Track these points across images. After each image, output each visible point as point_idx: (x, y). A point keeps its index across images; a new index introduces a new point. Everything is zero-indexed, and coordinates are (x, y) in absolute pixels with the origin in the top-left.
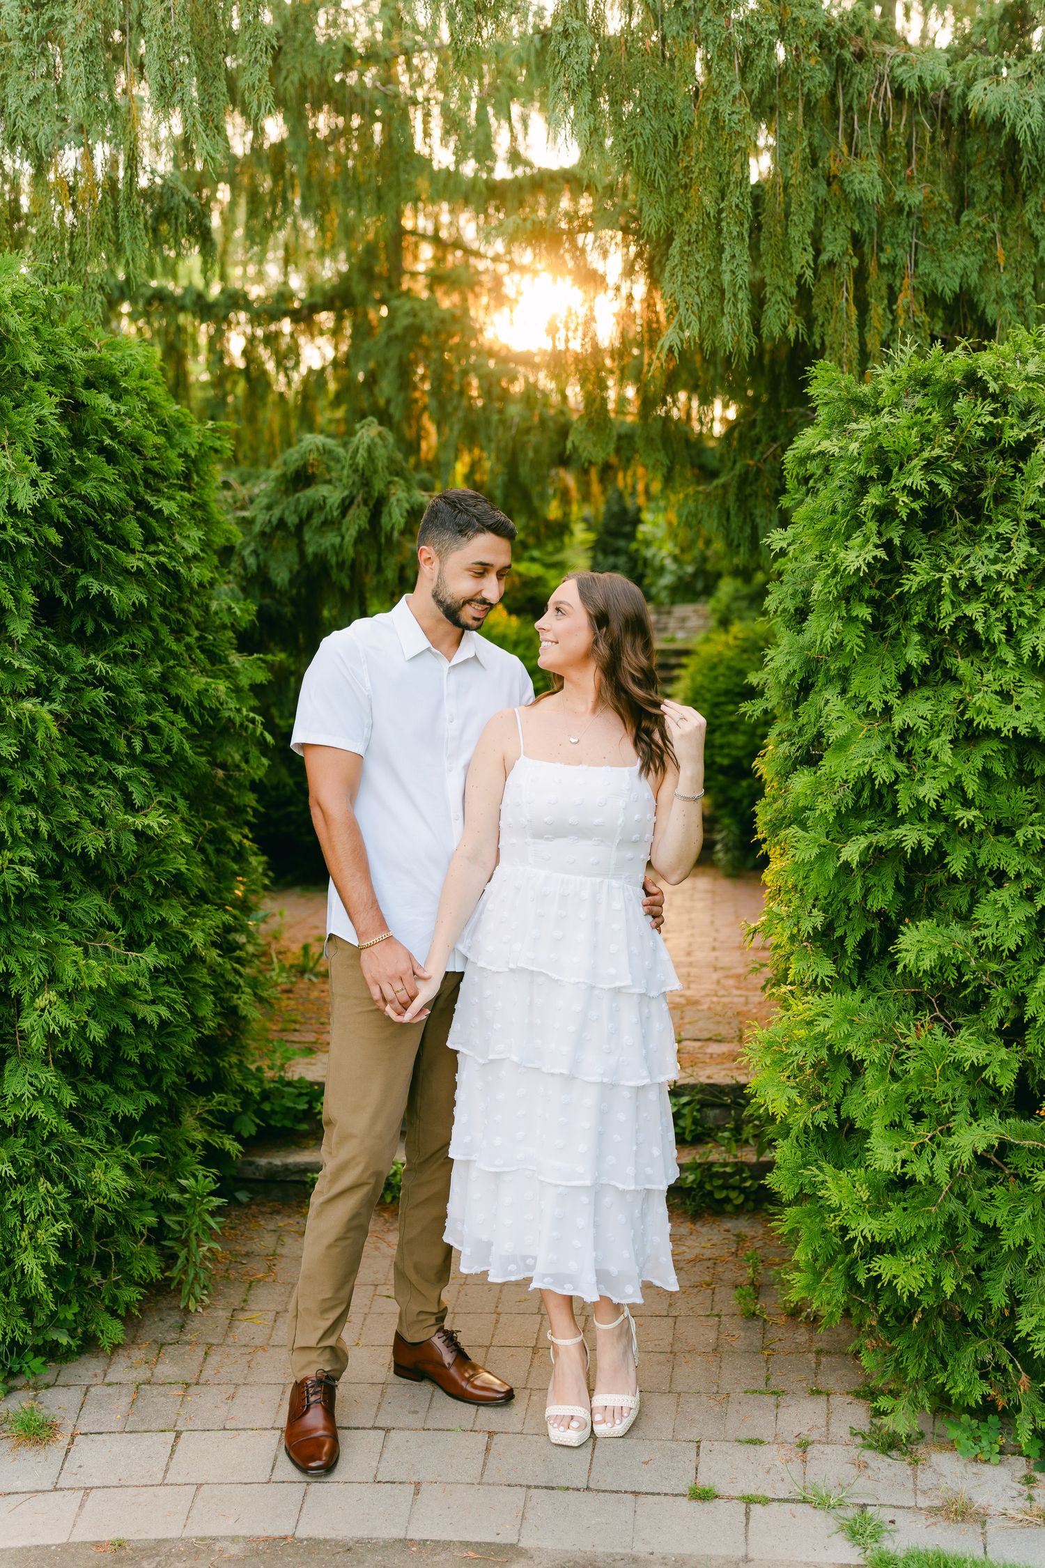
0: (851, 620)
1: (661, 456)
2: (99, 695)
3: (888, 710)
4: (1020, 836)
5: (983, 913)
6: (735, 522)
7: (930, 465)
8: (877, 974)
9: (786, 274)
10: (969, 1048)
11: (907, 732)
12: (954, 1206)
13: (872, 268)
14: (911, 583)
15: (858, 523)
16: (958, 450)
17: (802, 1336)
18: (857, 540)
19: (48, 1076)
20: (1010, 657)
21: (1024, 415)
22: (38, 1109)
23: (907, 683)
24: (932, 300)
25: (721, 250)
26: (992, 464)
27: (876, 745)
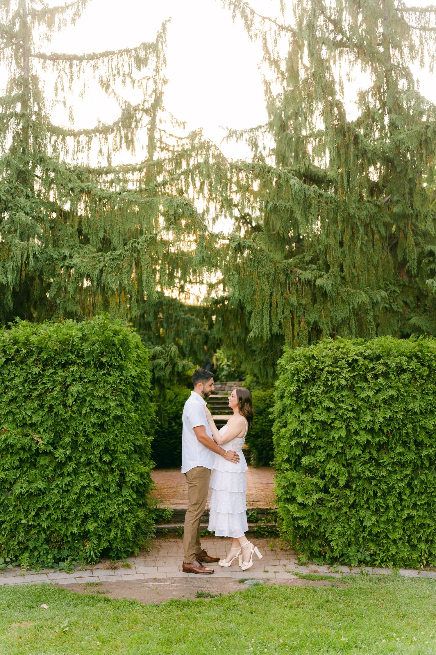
0: (292, 400)
1: (244, 354)
2: (139, 412)
3: (299, 416)
4: (323, 440)
5: (317, 454)
6: (262, 371)
7: (306, 372)
8: (298, 468)
9: (277, 320)
10: (315, 480)
11: (303, 421)
12: (313, 511)
13: (295, 317)
14: (303, 393)
15: (293, 382)
16: (311, 369)
17: (284, 552)
18: (293, 385)
19: (131, 491)
20: (320, 407)
21: (322, 363)
22: (130, 498)
23: (303, 411)
24: (308, 324)
25: (263, 317)
26: (318, 372)
27: (297, 423)
